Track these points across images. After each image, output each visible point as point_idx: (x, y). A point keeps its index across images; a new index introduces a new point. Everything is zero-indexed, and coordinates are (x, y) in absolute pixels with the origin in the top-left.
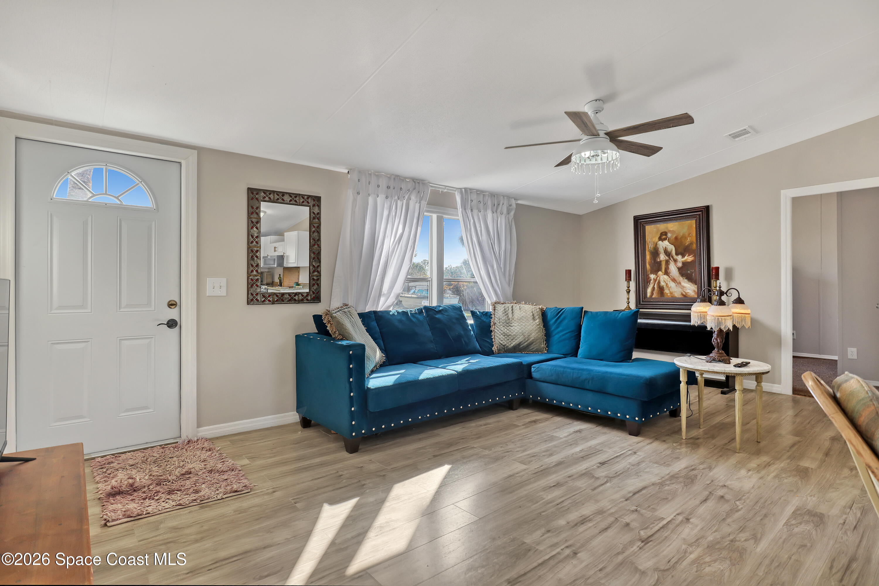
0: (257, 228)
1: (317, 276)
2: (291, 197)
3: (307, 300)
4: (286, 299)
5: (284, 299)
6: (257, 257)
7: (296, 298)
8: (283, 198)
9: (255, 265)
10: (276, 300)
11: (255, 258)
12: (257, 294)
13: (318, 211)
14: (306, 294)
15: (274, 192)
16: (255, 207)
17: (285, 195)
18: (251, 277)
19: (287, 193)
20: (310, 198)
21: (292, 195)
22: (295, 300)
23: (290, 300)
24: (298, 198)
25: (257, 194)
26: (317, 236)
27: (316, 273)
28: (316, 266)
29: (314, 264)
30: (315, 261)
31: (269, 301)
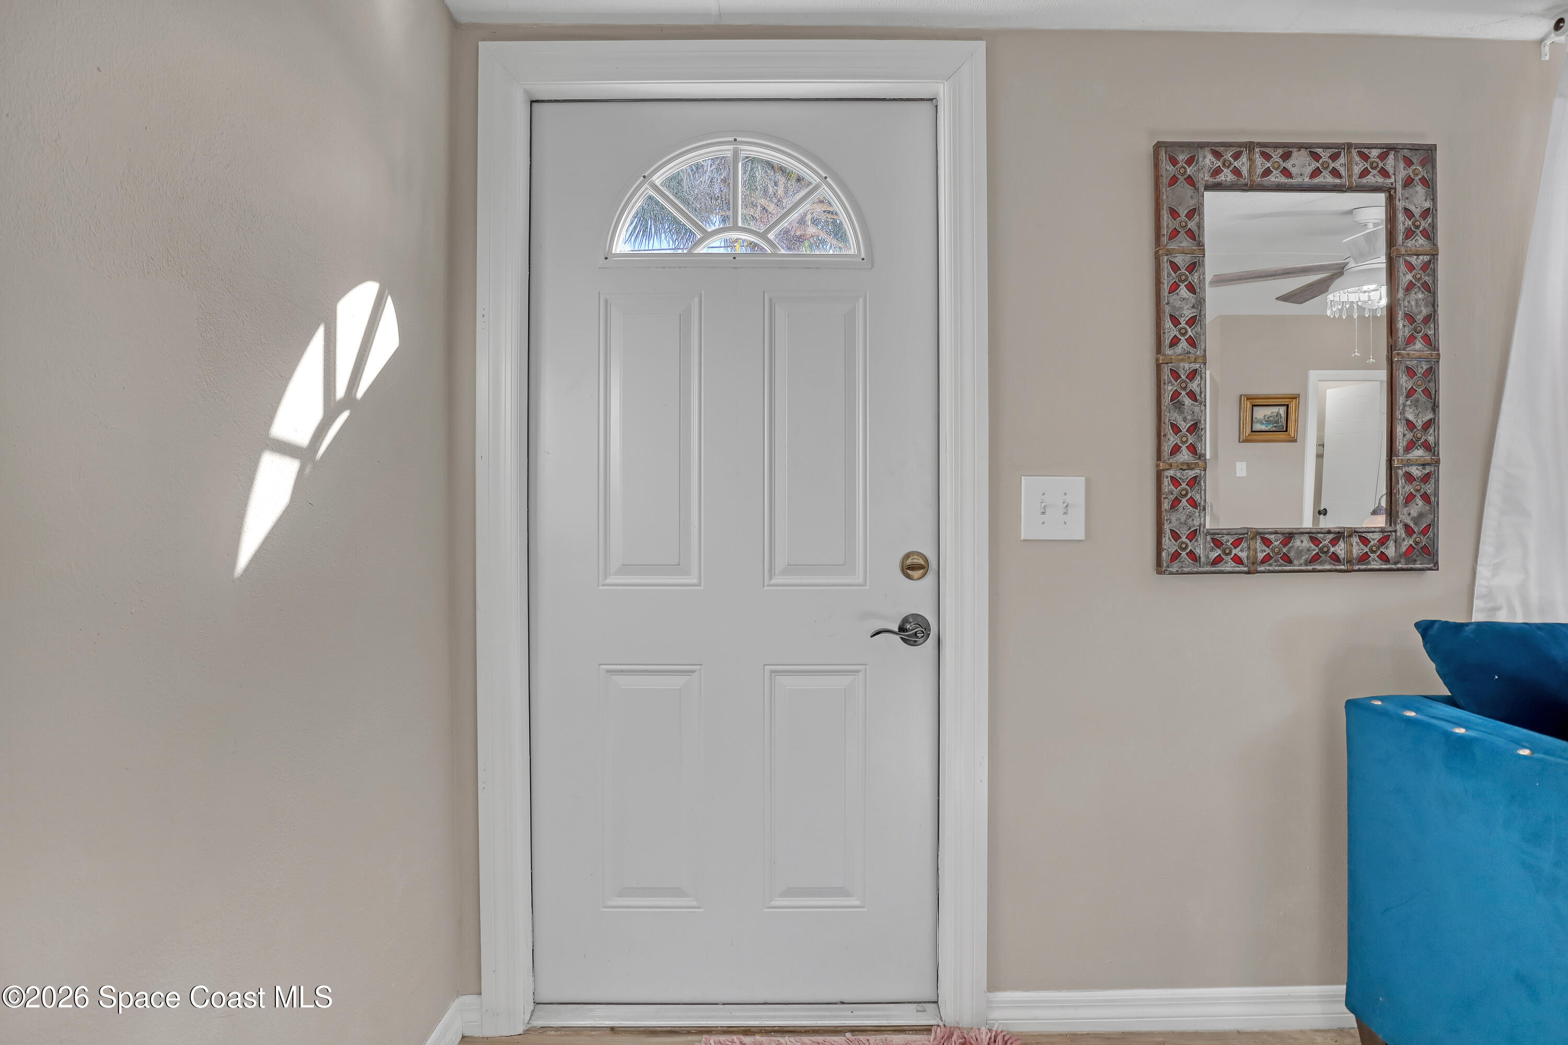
0: (1191, 288)
1: (1424, 465)
2: (1316, 157)
3: (1384, 558)
4: (1300, 553)
5: (1292, 555)
6: (1192, 395)
7: (1340, 549)
8: (1288, 165)
9: (1184, 426)
10: (1261, 556)
11: (1187, 401)
12: (1193, 535)
13: (1427, 205)
14: (1377, 536)
15: (1250, 146)
16: (1183, 212)
17: (1295, 154)
18: (1171, 473)
19: (1300, 146)
20: (1391, 156)
21: (1319, 151)
22: (1335, 558)
23: (1315, 559)
24: (1342, 160)
25: (1190, 162)
26: (1422, 303)
27: (1418, 453)
28: (1419, 424)
29: (1411, 417)
30: (1416, 403)
31: (1238, 560)
